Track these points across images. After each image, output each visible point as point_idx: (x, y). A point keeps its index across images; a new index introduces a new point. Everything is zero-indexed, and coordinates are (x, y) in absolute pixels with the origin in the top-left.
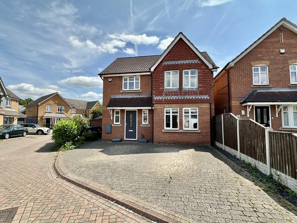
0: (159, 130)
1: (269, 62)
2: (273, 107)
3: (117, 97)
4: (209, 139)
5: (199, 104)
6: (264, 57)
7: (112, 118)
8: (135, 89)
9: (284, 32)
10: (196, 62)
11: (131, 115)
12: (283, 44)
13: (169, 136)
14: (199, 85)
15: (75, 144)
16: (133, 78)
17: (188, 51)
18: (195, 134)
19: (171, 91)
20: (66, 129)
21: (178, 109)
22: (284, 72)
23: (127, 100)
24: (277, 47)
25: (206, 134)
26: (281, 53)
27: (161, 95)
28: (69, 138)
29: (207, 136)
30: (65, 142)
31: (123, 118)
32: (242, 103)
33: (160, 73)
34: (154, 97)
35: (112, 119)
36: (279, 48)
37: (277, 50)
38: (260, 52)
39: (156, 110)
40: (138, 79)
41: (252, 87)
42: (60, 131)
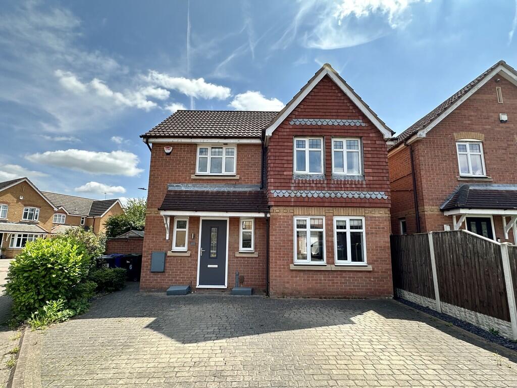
0: (283, 265)
1: (483, 135)
2: (498, 218)
3: (183, 189)
4: (390, 284)
5: (367, 209)
6: (474, 126)
7: (167, 235)
8: (224, 173)
9: (502, 84)
10: (358, 124)
11: (213, 229)
12: (503, 107)
13: (304, 280)
14: (367, 170)
15: (72, 304)
16: (220, 150)
17: (342, 101)
18: (360, 275)
19: (308, 179)
20: (51, 264)
21: (324, 218)
22: (510, 156)
23: (208, 197)
24: (494, 110)
25: (385, 275)
26: (502, 121)
27: (288, 188)
28: (56, 288)
29: (387, 278)
30: (43, 302)
31: (196, 237)
32: (442, 211)
33: (283, 140)
34: (272, 192)
35: (167, 238)
36: (497, 113)
37: (495, 116)
38: (467, 117)
39: (276, 219)
40: (232, 152)
41: (459, 179)
42: (31, 271)
